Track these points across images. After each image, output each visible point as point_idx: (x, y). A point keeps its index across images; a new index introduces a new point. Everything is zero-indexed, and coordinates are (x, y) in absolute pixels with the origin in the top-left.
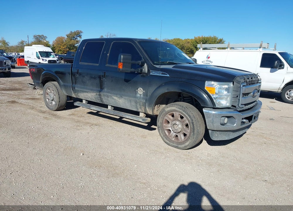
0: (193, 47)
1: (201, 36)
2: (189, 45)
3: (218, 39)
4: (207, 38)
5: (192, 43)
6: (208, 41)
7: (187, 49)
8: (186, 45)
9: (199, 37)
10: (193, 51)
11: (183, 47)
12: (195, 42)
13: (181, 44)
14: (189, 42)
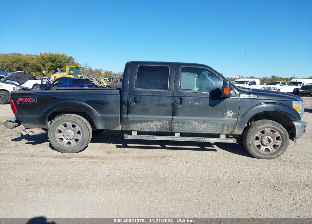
0: (39, 65)
1: (48, 53)
2: (34, 62)
3: (67, 57)
4: (56, 55)
5: (37, 60)
6: (57, 58)
7: (32, 66)
8: (30, 61)
9: (46, 54)
10: (41, 68)
11: (27, 63)
12: (42, 59)
13: (24, 60)
14: (33, 59)
